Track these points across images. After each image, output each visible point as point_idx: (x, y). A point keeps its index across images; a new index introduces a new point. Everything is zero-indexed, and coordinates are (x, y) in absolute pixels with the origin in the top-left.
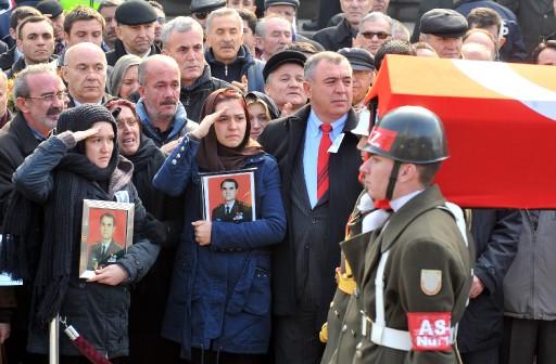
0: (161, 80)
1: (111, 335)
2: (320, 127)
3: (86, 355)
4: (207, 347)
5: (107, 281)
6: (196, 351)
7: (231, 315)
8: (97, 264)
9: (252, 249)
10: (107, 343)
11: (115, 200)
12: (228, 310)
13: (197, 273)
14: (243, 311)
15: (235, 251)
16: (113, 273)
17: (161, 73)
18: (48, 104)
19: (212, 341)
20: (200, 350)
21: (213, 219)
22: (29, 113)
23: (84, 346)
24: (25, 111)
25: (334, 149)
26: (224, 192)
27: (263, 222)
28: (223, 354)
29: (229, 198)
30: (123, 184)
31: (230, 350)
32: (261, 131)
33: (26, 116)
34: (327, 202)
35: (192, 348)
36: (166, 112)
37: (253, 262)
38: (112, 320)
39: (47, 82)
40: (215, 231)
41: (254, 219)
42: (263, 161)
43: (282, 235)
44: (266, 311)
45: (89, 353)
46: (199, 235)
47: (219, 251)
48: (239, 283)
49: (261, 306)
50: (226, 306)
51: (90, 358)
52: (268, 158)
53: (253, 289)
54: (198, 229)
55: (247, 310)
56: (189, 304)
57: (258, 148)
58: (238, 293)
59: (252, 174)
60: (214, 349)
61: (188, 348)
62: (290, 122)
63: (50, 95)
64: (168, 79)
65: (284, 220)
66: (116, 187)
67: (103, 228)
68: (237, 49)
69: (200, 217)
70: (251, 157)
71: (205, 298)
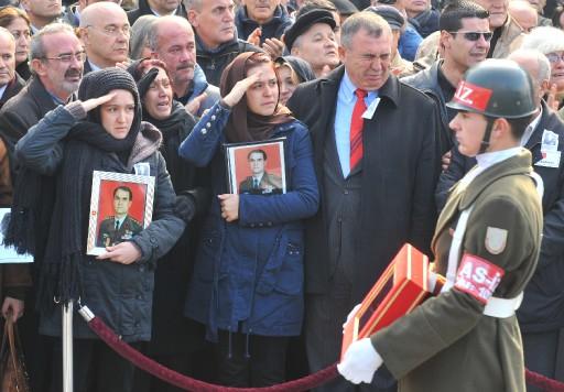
0: (175, 43)
1: (124, 317)
2: (355, 93)
3: (103, 338)
4: (235, 330)
5: (120, 259)
6: (223, 333)
7: (260, 294)
8: (108, 240)
9: (283, 224)
10: (120, 325)
11: (133, 172)
12: (258, 289)
13: (225, 250)
14: (274, 290)
15: (266, 226)
16: (125, 251)
17: (174, 36)
18: (66, 65)
19: (240, 323)
20: (226, 332)
21: (241, 192)
22: (46, 76)
23: (100, 328)
24: (42, 74)
25: (368, 114)
26: (252, 164)
27: (294, 195)
28: (253, 337)
29: (256, 171)
30: (145, 156)
31: (261, 332)
32: (290, 95)
33: (43, 80)
34: (360, 172)
35: (219, 330)
36: (183, 76)
37: (285, 238)
38: (125, 301)
39: (64, 42)
40: (243, 205)
41: (284, 192)
42: (294, 129)
43: (315, 208)
44: (299, 290)
45: (105, 336)
46: (226, 208)
47: (248, 226)
48: (270, 260)
49: (293, 285)
50: (256, 285)
51: (107, 341)
52: (299, 126)
53: (284, 267)
54: (225, 202)
55: (278, 289)
56: (216, 283)
57: (288, 115)
58: (268, 271)
59: (281, 144)
60: (244, 331)
61: (215, 330)
62: (322, 86)
63: (68, 56)
64: (183, 42)
65: (317, 191)
66: (137, 159)
67: (117, 202)
68: (273, 8)
69: (227, 190)
70: (280, 125)
71: (233, 276)
